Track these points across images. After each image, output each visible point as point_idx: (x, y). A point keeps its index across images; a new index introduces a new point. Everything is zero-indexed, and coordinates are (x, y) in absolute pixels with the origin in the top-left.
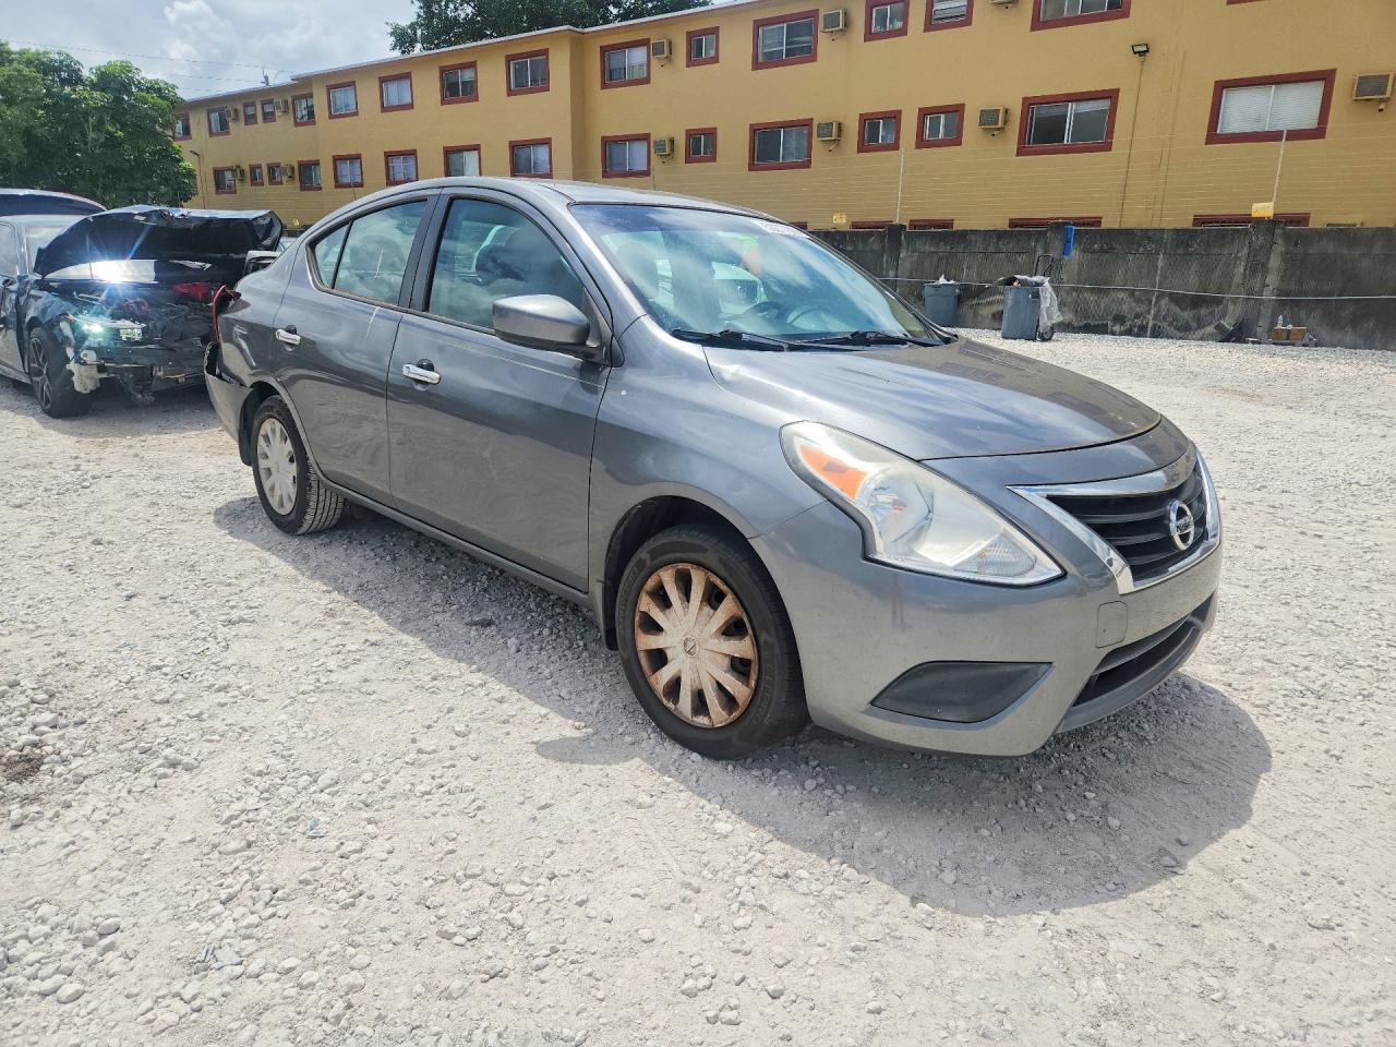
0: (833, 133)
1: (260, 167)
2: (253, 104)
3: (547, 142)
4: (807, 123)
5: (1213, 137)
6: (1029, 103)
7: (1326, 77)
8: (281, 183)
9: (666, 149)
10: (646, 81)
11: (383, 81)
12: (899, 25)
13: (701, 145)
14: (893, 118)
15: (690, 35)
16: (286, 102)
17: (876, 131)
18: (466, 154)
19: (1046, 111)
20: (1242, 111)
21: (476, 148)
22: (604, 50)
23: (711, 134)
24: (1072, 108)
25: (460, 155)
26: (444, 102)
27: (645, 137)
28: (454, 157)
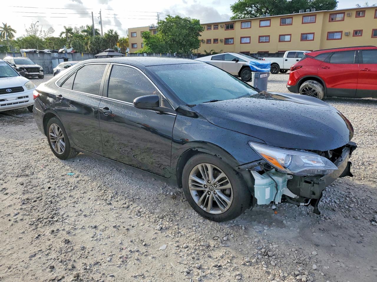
1: (210, 40)
2: (211, 26)
3: (314, 33)
8: (218, 43)
10: (343, 20)
11: (260, 21)
13: (357, 33)
15: (357, 12)
16: (223, 25)
18: (286, 36)
21: (290, 35)
22: (330, 14)
23: (361, 31)
25: (284, 36)
26: (280, 25)
27: (341, 32)
28: (282, 37)
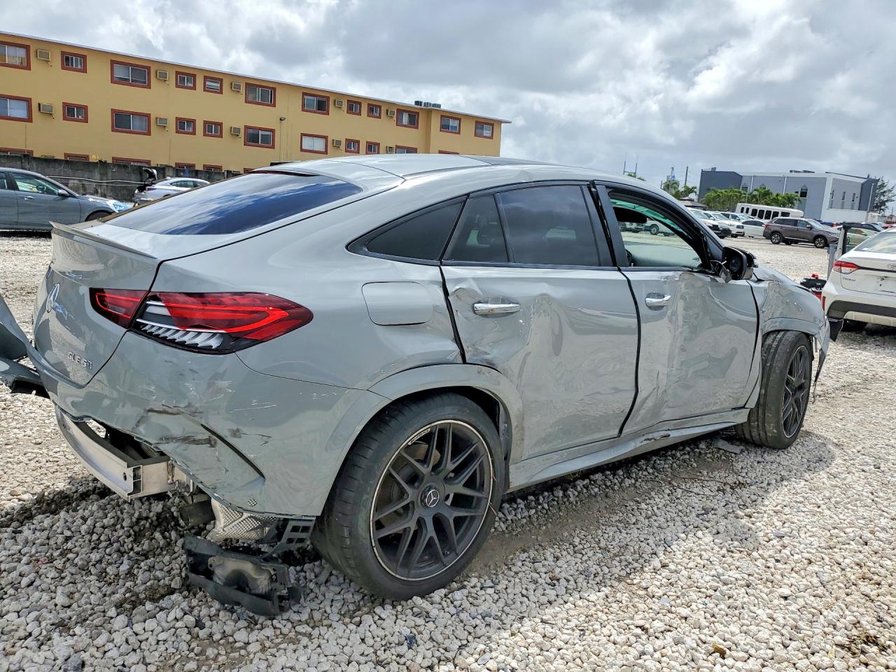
0: (162, 123)
4: (148, 116)
5: (302, 150)
6: (247, 128)
7: (326, 138)
9: (47, 111)
12: (191, 85)
14: (192, 122)
17: (184, 125)
19: (251, 131)
20: (307, 143)
24: (260, 132)
